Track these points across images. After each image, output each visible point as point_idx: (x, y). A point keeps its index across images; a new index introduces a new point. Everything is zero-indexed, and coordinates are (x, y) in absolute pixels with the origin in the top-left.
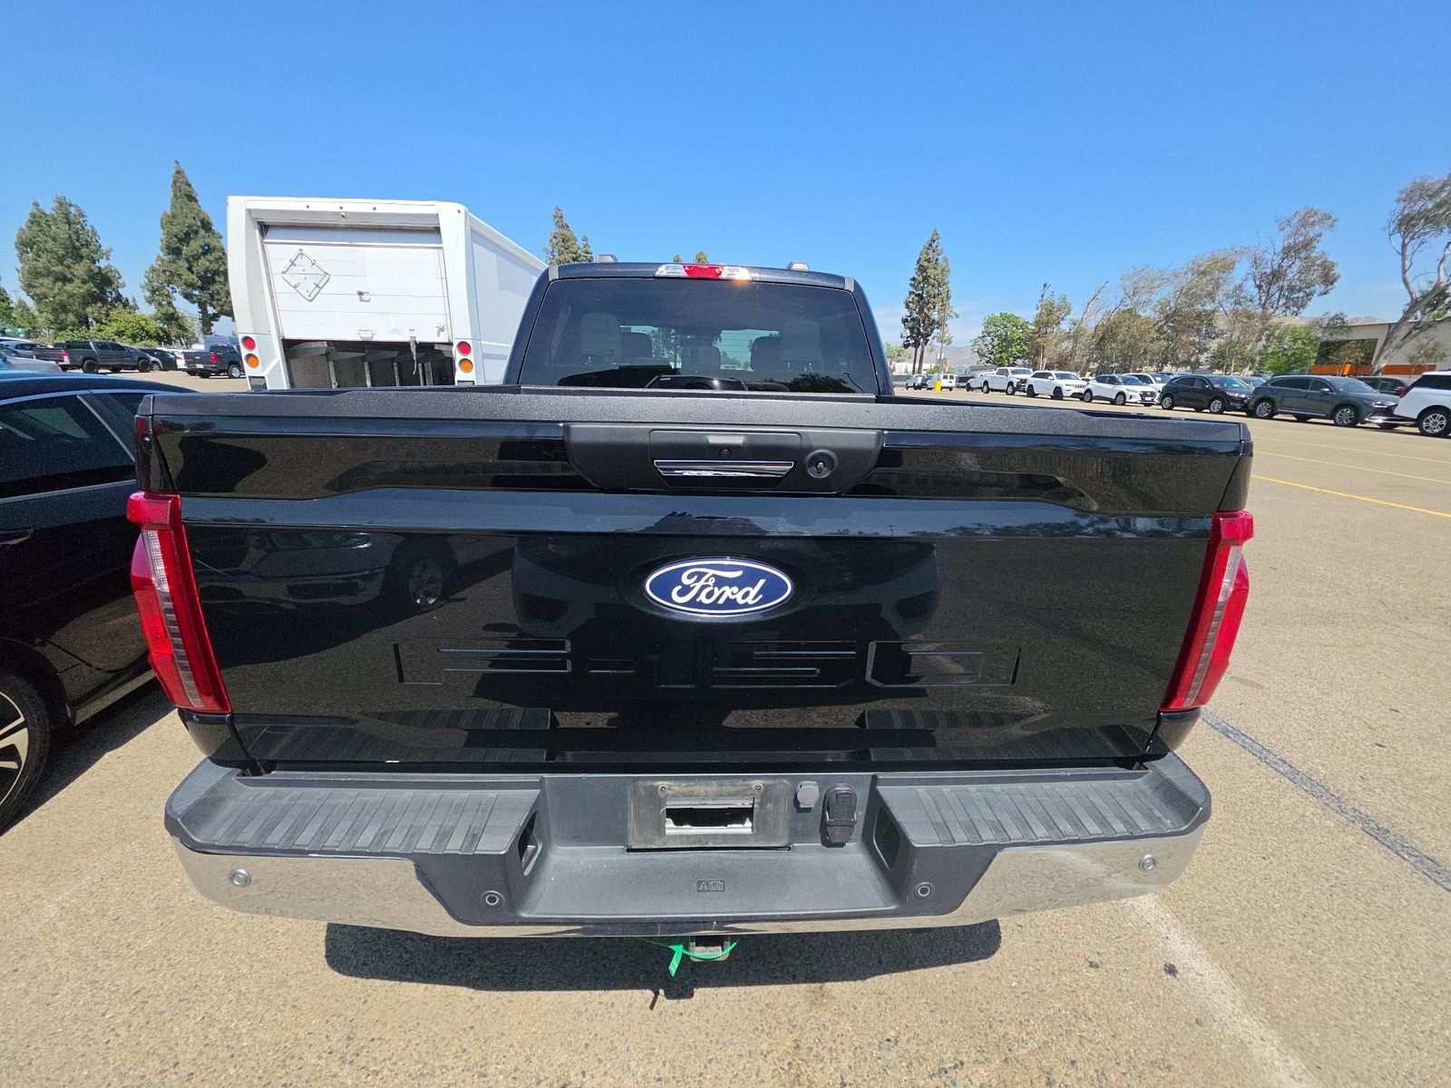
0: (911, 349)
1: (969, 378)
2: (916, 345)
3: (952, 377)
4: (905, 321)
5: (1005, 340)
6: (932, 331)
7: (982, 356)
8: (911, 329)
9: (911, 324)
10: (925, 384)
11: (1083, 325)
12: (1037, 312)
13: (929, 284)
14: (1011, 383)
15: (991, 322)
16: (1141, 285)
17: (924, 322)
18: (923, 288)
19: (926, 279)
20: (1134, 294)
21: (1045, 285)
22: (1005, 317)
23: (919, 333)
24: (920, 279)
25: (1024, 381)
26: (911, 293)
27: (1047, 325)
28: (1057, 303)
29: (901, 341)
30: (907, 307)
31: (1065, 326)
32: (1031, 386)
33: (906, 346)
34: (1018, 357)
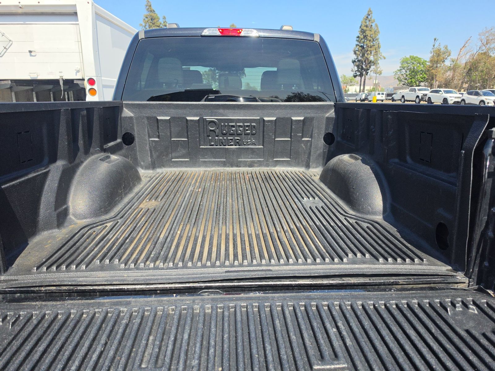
0: (358, 78)
1: (393, 94)
2: (361, 75)
3: (383, 94)
4: (354, 62)
5: (413, 71)
6: (370, 67)
7: (401, 81)
8: (358, 66)
9: (358, 63)
10: (367, 99)
11: (458, 62)
12: (431, 55)
13: (367, 39)
14: (418, 97)
15: (405, 61)
16: (491, 38)
17: (365, 62)
18: (364, 42)
19: (365, 37)
20: (487, 44)
21: (435, 39)
22: (413, 58)
23: (362, 68)
24: (362, 37)
25: (426, 95)
26: (357, 45)
27: (437, 62)
28: (443, 49)
29: (352, 74)
30: (355, 53)
31: (448, 63)
32: (429, 98)
33: (355, 76)
34: (422, 81)
